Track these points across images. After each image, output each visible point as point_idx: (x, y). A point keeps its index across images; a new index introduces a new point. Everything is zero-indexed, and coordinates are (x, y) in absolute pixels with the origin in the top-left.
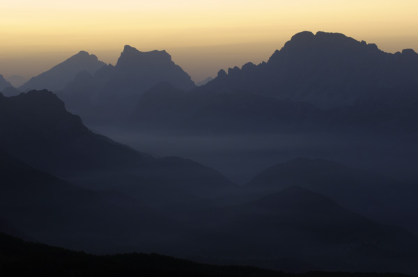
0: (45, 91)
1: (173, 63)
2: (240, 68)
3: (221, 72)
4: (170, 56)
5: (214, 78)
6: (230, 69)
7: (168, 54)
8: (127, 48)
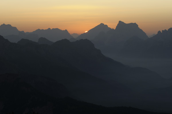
0: (86, 39)
1: (139, 28)
2: (167, 30)
3: (159, 32)
4: (138, 25)
5: (156, 34)
6: (163, 31)
7: (137, 24)
8: (120, 22)
